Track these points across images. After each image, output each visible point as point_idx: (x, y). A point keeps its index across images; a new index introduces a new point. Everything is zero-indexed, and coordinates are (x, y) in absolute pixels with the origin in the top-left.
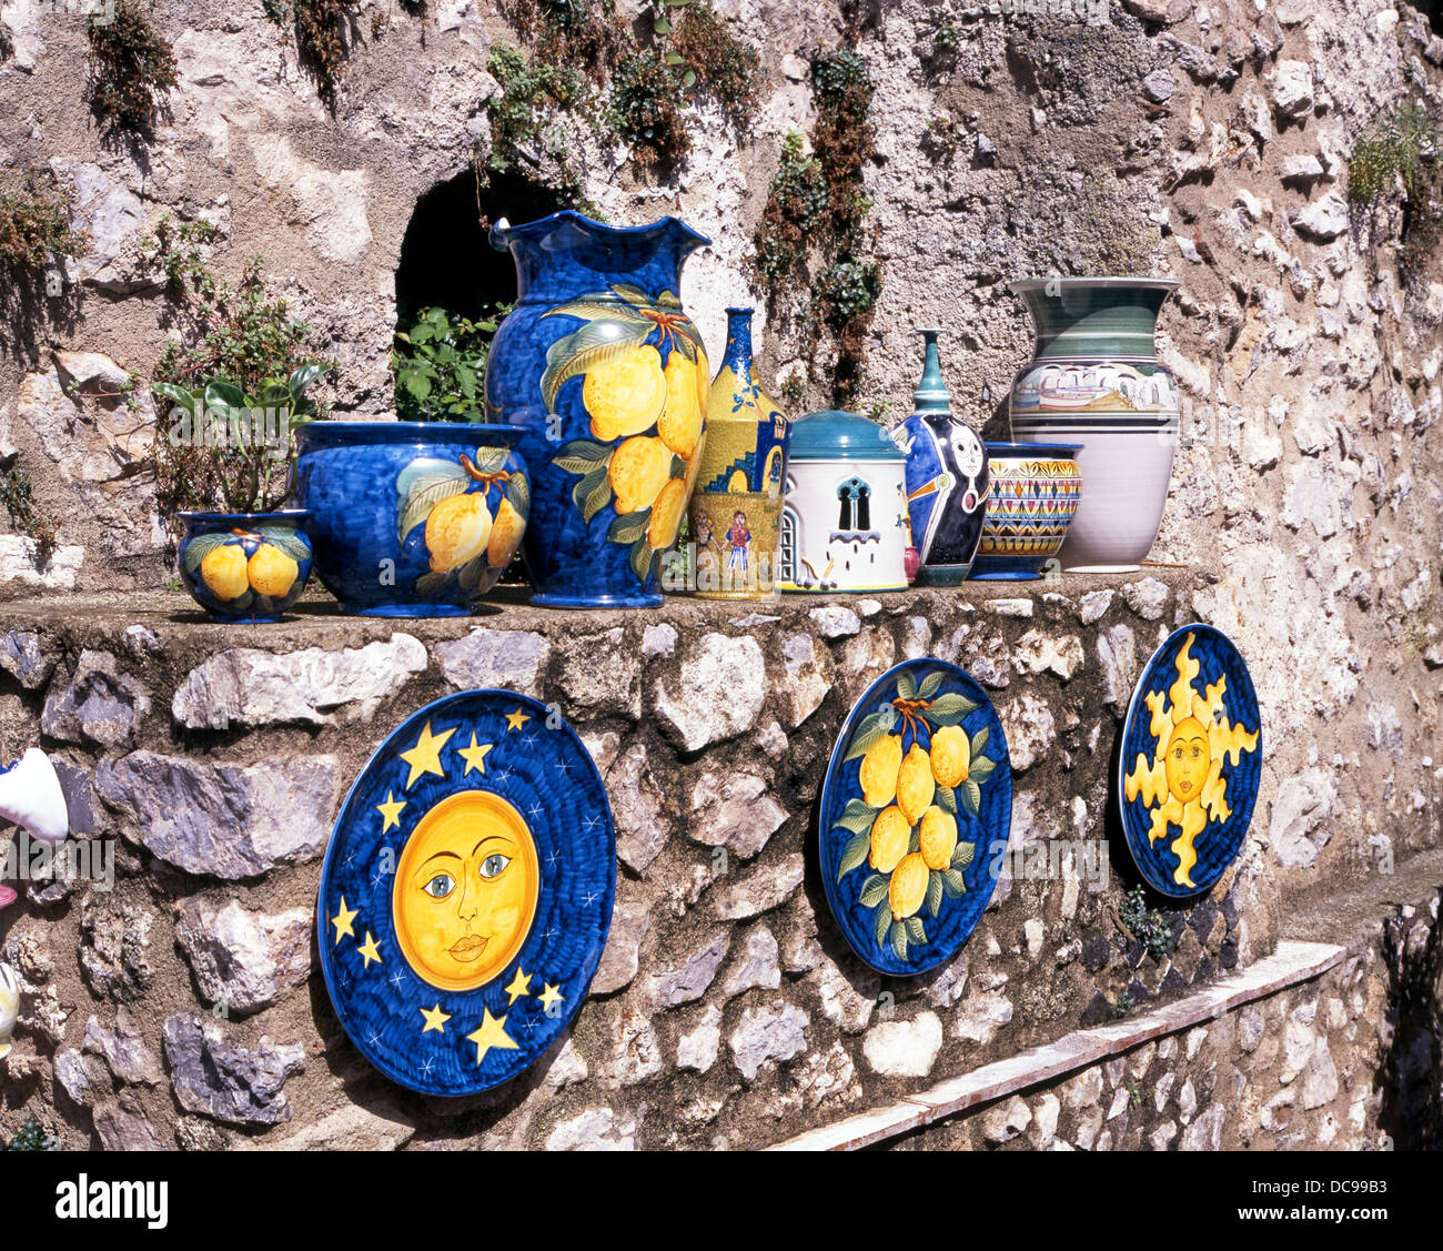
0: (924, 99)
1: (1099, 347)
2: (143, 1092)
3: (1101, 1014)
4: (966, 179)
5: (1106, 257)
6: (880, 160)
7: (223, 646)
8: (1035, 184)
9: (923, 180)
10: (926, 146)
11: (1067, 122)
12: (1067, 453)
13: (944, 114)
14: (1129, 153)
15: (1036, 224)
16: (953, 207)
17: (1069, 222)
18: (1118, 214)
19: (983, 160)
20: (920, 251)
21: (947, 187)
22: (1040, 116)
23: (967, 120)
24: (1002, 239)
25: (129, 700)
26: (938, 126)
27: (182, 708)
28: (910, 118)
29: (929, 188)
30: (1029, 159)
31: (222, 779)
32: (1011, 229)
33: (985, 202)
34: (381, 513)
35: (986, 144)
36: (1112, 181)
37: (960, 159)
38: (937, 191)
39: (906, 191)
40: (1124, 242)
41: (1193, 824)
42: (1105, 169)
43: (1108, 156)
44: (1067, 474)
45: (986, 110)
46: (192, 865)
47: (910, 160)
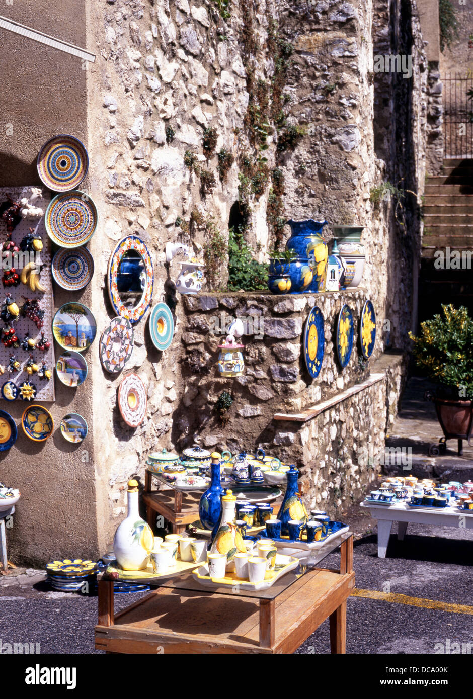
0: (296, 181)
1: (351, 240)
2: (263, 381)
3: (357, 382)
4: (307, 199)
5: (343, 220)
6: (285, 194)
7: (288, 298)
8: (326, 202)
9: (296, 199)
10: (297, 191)
11: (334, 189)
12: (353, 263)
13: (302, 184)
14: (349, 197)
15: (326, 211)
16: (304, 206)
17: (334, 211)
18: (346, 210)
19: (312, 196)
20: (296, 215)
21: (303, 201)
22: (327, 187)
23: (307, 186)
24: (317, 214)
25: (262, 309)
26: (300, 187)
27: (276, 309)
28: (293, 185)
29: (298, 201)
30: (324, 196)
31: (288, 322)
32: (320, 212)
33: (312, 205)
34: (298, 275)
35: (313, 192)
36: (344, 203)
37: (306, 195)
38: (300, 202)
39: (291, 201)
40: (348, 216)
41: (367, 344)
42: (343, 200)
43: (344, 197)
44: (352, 268)
45: (313, 184)
46: (279, 337)
47: (292, 194)
